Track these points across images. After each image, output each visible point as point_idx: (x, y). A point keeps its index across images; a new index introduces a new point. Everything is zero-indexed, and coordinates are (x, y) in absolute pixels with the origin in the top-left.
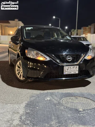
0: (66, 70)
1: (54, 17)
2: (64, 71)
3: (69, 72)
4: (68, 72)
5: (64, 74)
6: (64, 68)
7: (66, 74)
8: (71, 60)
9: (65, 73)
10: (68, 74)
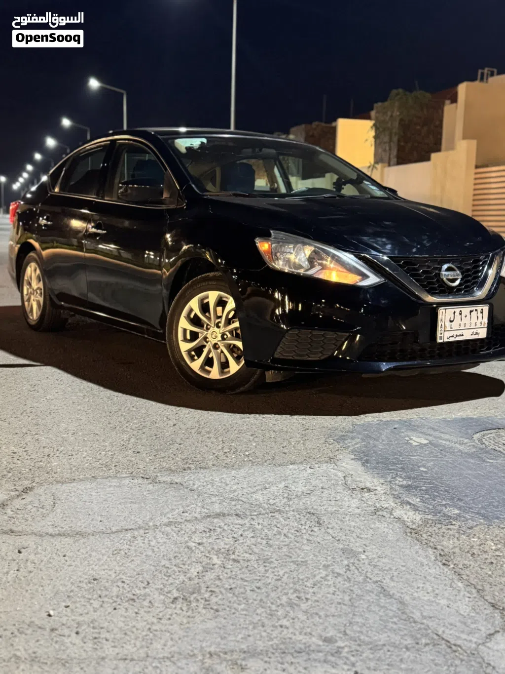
0: (448, 324)
1: (94, 84)
2: (439, 328)
3: (455, 333)
4: (452, 333)
5: (439, 341)
6: (440, 317)
7: (446, 340)
8: (457, 283)
9: (441, 338)
10: (452, 339)
